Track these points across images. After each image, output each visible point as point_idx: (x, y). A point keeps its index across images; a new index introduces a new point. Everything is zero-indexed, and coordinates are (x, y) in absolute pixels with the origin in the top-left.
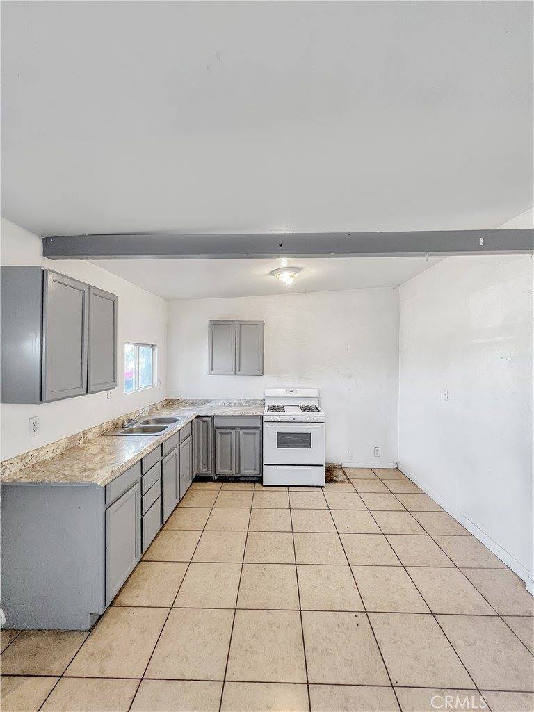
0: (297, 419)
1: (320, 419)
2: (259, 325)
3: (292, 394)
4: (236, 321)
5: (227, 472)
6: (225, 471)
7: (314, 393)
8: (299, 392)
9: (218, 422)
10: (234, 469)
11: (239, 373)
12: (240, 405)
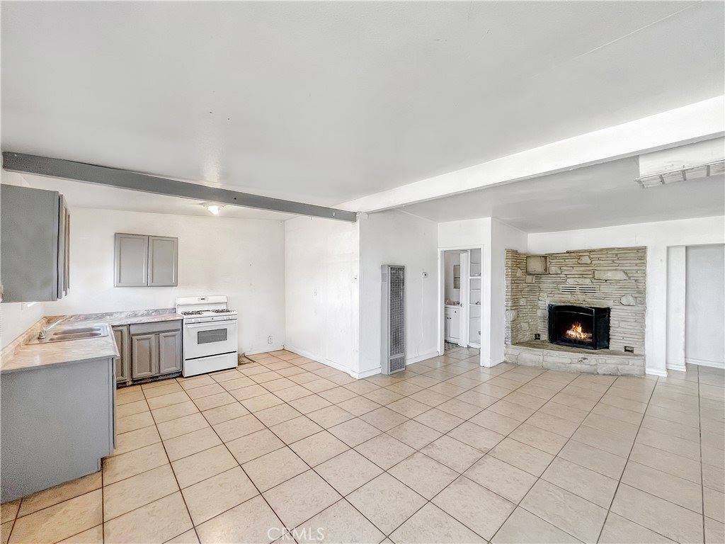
0: (215, 319)
1: (233, 317)
2: (173, 242)
3: (203, 302)
4: (149, 236)
5: (146, 374)
6: (143, 373)
7: (223, 299)
8: (211, 299)
9: (133, 330)
10: (153, 370)
11: (153, 284)
12: (148, 314)
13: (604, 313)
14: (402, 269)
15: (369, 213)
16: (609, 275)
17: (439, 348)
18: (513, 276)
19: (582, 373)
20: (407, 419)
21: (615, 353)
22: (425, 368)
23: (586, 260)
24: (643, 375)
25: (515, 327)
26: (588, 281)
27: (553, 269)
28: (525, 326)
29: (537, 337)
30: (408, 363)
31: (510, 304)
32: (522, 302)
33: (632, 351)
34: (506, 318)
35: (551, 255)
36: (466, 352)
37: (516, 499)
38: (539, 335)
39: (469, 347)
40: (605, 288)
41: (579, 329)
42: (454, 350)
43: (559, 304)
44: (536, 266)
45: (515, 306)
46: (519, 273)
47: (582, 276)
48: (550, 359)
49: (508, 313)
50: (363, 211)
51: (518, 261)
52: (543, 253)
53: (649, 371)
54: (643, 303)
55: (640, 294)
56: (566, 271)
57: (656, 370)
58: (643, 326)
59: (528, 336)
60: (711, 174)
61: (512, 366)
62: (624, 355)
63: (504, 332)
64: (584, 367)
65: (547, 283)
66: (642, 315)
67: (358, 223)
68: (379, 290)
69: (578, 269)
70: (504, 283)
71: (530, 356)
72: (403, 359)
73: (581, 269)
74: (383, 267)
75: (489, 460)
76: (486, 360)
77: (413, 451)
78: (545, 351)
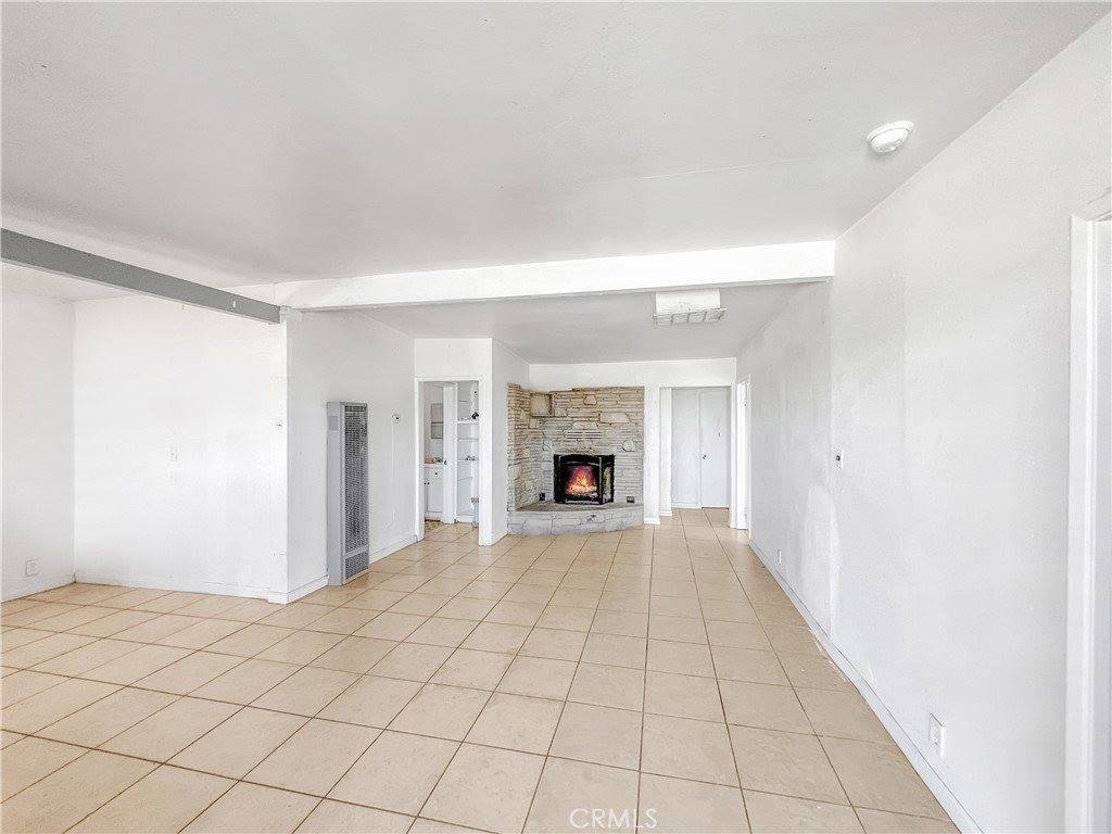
13: (609, 461)
14: (363, 408)
15: (304, 311)
16: (614, 418)
17: (417, 529)
18: (517, 420)
19: (592, 533)
20: (393, 644)
21: (619, 506)
22: (398, 563)
23: (590, 399)
24: (641, 528)
25: (519, 489)
26: (593, 425)
27: (559, 411)
28: (529, 484)
29: (542, 496)
30: (372, 560)
31: (513, 456)
32: (527, 453)
33: (633, 502)
34: (508, 476)
35: (556, 392)
36: (452, 529)
37: (563, 694)
38: (543, 495)
39: (456, 522)
40: (610, 433)
41: (584, 482)
42: (437, 530)
43: (565, 454)
44: (540, 407)
45: (519, 460)
46: (523, 416)
47: (588, 419)
48: (558, 523)
49: (512, 469)
50: (294, 305)
51: (521, 397)
52: (548, 391)
53: (647, 520)
54: (642, 448)
55: (639, 438)
56: (573, 412)
57: (652, 520)
58: (642, 473)
59: (532, 498)
60: (707, 320)
61: (518, 538)
62: (626, 506)
63: (506, 496)
64: (591, 526)
65: (552, 429)
66: (641, 460)
67: (283, 327)
68: (323, 445)
69: (585, 410)
70: (506, 428)
71: (538, 522)
72: (366, 554)
73: (588, 410)
74: (329, 405)
75: (521, 661)
76: (486, 536)
77: (420, 685)
78: (554, 513)
